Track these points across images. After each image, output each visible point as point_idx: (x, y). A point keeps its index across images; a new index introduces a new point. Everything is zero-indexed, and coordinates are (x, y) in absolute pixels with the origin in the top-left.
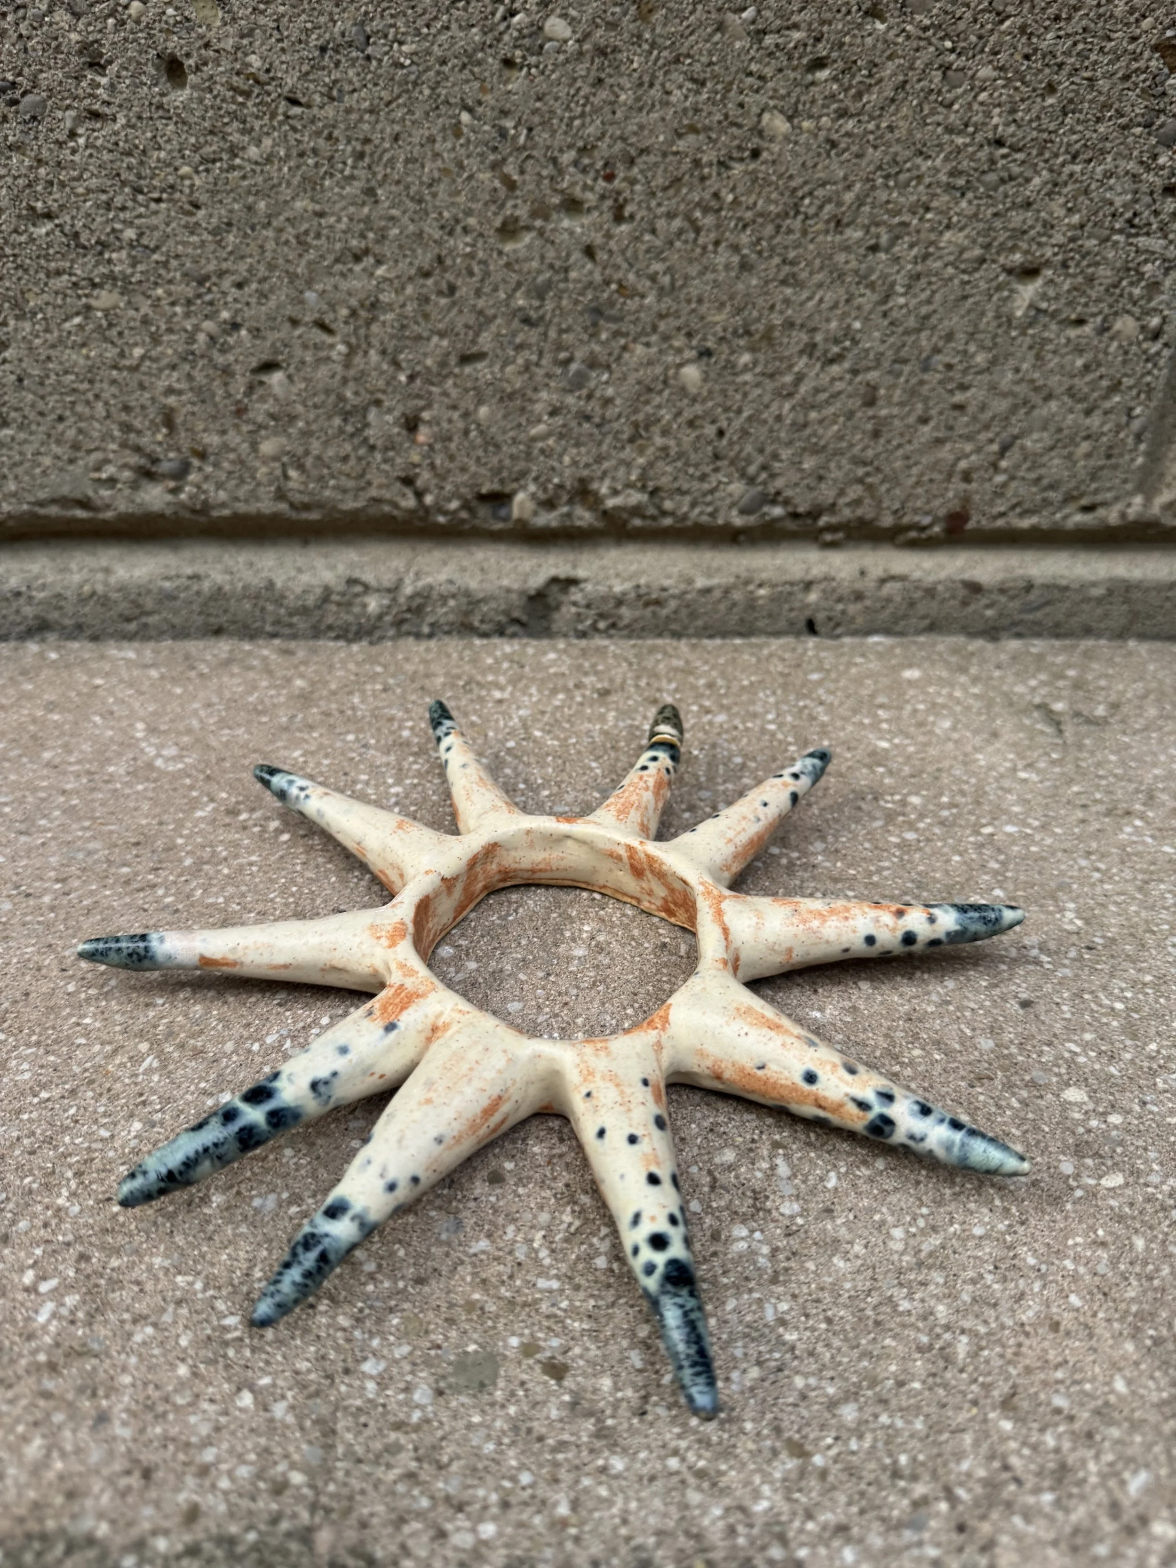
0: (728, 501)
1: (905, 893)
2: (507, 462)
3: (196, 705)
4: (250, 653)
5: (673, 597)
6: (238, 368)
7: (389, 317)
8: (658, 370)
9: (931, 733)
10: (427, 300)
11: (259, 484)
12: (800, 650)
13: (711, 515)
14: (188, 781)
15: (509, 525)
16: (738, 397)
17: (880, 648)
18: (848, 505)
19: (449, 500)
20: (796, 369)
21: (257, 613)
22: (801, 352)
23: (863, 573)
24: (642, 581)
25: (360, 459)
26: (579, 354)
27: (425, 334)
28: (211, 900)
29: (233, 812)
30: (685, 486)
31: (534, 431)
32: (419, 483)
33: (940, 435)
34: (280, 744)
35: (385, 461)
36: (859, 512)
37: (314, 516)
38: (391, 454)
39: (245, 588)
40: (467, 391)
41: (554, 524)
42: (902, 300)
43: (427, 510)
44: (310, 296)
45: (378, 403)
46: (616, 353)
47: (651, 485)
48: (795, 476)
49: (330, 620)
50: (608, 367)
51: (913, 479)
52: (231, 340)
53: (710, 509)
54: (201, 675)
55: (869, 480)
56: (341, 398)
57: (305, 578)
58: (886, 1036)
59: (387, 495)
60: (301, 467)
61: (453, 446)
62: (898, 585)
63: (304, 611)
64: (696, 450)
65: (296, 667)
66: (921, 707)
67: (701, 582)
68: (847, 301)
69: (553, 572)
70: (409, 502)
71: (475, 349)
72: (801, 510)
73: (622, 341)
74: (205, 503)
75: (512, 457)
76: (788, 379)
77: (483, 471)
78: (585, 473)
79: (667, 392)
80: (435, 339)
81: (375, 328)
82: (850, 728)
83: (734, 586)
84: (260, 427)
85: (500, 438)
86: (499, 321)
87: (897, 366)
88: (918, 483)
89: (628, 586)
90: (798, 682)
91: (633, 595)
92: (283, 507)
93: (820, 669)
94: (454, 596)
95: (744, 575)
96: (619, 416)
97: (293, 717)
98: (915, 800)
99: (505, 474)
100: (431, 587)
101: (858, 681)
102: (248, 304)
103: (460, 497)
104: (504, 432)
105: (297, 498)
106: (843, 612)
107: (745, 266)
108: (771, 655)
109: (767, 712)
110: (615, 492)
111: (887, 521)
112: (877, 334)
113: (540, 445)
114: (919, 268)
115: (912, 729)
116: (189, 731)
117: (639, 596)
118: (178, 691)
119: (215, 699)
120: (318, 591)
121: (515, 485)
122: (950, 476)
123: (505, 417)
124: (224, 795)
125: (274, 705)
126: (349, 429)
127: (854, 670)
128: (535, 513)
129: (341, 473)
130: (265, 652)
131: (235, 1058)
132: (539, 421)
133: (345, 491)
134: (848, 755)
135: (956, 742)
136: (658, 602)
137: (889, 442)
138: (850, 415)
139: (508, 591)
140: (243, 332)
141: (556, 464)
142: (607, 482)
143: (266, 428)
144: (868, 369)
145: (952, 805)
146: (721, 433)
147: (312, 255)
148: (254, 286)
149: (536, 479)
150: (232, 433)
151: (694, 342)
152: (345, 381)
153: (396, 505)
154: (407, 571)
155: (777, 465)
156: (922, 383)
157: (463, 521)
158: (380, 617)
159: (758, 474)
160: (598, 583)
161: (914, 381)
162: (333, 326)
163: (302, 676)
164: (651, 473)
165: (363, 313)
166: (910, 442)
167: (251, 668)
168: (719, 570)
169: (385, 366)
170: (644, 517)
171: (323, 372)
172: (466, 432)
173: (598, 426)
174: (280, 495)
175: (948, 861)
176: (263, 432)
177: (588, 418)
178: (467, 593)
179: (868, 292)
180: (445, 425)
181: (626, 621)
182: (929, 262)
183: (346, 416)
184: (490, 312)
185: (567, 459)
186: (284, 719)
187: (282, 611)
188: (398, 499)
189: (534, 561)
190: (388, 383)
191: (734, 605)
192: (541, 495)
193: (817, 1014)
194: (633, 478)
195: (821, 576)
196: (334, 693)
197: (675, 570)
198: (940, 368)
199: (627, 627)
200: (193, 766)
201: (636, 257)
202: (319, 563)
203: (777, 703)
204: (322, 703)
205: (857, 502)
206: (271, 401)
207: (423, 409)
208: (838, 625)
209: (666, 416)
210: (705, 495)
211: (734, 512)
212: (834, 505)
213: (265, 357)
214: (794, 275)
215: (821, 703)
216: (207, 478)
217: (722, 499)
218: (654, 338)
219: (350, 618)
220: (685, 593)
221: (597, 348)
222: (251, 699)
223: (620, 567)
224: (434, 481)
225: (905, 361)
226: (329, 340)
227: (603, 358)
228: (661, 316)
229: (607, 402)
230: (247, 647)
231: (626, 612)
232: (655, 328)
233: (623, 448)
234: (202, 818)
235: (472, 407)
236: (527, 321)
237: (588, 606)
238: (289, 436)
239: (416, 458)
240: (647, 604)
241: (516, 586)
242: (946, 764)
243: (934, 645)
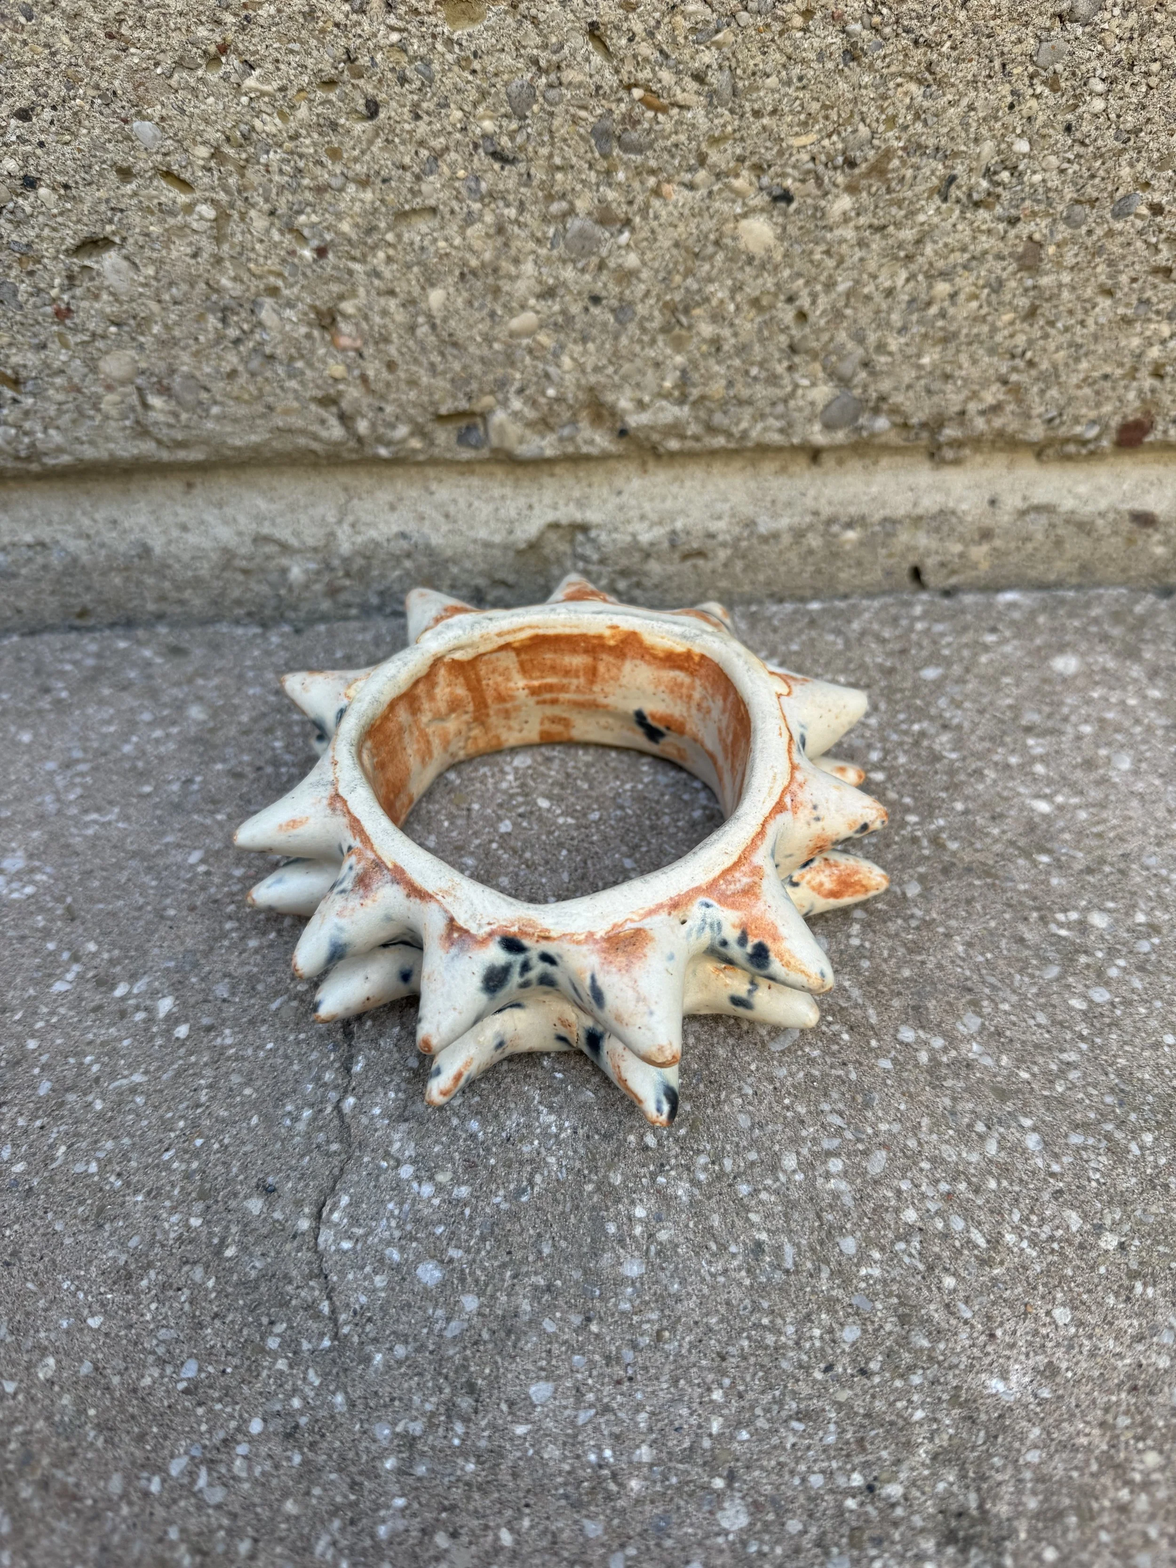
0: (807, 412)
1: (1103, 1117)
2: (477, 368)
3: (51, 766)
4: (125, 654)
5: (724, 545)
6: (46, 249)
7: (274, 157)
8: (708, 224)
9: (1103, 781)
10: (334, 126)
11: (107, 417)
12: (904, 622)
13: (781, 431)
14: (40, 921)
15: (485, 453)
16: (831, 263)
17: (1016, 615)
18: (982, 413)
19: (393, 426)
20: (921, 218)
21: (133, 589)
22: (932, 192)
23: (993, 502)
24: (679, 525)
25: (253, 374)
26: (582, 205)
27: (336, 182)
28: (79, 1168)
29: (105, 983)
30: (745, 393)
31: (515, 323)
32: (344, 404)
33: (1130, 312)
34: (169, 839)
35: (291, 376)
36: (998, 422)
37: (196, 455)
38: (299, 364)
39: (108, 557)
40: (409, 266)
41: (549, 453)
42: (1098, 105)
43: (360, 440)
44: (144, 129)
45: (273, 291)
46: (640, 199)
47: (695, 393)
48: (908, 375)
49: (236, 593)
50: (627, 223)
51: (1082, 376)
52: (25, 205)
53: (778, 424)
54: (58, 702)
55: (1014, 377)
56: (213, 288)
57: (192, 539)
58: (1102, 1424)
59: (300, 423)
60: (165, 391)
61: (392, 350)
62: (1043, 520)
63: (197, 582)
64: (762, 340)
65: (190, 681)
66: (1087, 729)
67: (765, 525)
68: (1011, 106)
69: (551, 516)
70: (337, 432)
71: (417, 203)
72: (914, 421)
73: (652, 181)
74: (33, 445)
75: (483, 360)
76: (908, 234)
77: (442, 383)
78: (593, 379)
79: (720, 257)
80: (352, 188)
81: (253, 176)
82: (991, 774)
83: (811, 527)
84: (94, 335)
85: (462, 334)
86: (453, 156)
87: (1078, 208)
88: (1086, 381)
89: (659, 532)
90: (908, 684)
91: (666, 545)
92: (147, 447)
93: (934, 659)
94: (409, 555)
95: (826, 511)
96: (647, 294)
97: (189, 781)
98: (1099, 920)
99: (474, 386)
100: (377, 544)
101: (992, 681)
102: (41, 144)
103: (411, 420)
104: (470, 327)
105: (164, 433)
106: (962, 555)
107: (852, 54)
108: (863, 633)
109: (870, 747)
110: (641, 405)
111: (1037, 432)
112: (1053, 159)
113: (525, 342)
114: (1134, 48)
115: (1079, 774)
116: (42, 818)
117: (673, 545)
118: (26, 737)
119: (77, 754)
120: (214, 556)
121: (488, 400)
122: (1135, 369)
123: (470, 303)
124: (92, 947)
125: (161, 759)
126: (233, 333)
127: (984, 659)
128: (521, 440)
129: (227, 395)
130: (147, 653)
131: (125, 1510)
132: (523, 307)
133: (235, 420)
134: (996, 831)
135: (1141, 796)
136: (700, 554)
137: (1052, 324)
138: (997, 286)
139: (487, 545)
140: (43, 191)
141: (552, 370)
142: (628, 392)
143: (104, 337)
144: (1034, 214)
145: (1154, 929)
146: (802, 316)
147: (135, 58)
148: (47, 114)
149: (521, 391)
150: (54, 346)
151: (765, 180)
152: (218, 261)
153: (315, 437)
154: (340, 522)
155: (883, 359)
156: (1110, 233)
157: (414, 451)
158: (306, 586)
159: (854, 374)
160: (616, 529)
161: (1099, 232)
162: (186, 175)
163: (199, 699)
164: (695, 376)
165: (230, 151)
166: (1082, 323)
167: (125, 687)
168: (789, 504)
169: (276, 236)
170: (682, 437)
171: (180, 249)
172: (412, 328)
173: (613, 310)
174: (142, 431)
175: (1157, 1046)
176: (100, 344)
177: (596, 300)
178: (430, 551)
179: (1047, 92)
180: (377, 319)
181: (656, 580)
182: (1150, 37)
183: (225, 314)
184: (438, 143)
185: (567, 362)
186: (175, 787)
187: (167, 585)
188: (315, 428)
189: (522, 502)
190: (284, 261)
191: (811, 552)
192: (530, 414)
193: (996, 1385)
194: (668, 384)
195: (935, 509)
196: (246, 733)
197: (726, 507)
198: (1144, 210)
199: (656, 586)
200: (48, 889)
201: (675, 42)
202: (211, 516)
203: (881, 727)
204: (229, 751)
205: (997, 408)
206: (105, 297)
207: (341, 297)
208: (953, 572)
209: (719, 292)
210: (773, 404)
211: (817, 427)
212: (963, 413)
213: (85, 231)
214: (929, 66)
215: (945, 727)
216: (27, 413)
217: (800, 409)
218: (702, 175)
219: (265, 589)
220: (738, 539)
221: (611, 195)
222: (127, 748)
223: (647, 506)
224: (366, 401)
225: (1093, 202)
226: (183, 198)
227: (621, 210)
228: (714, 141)
229: (626, 276)
230: (122, 645)
231: (654, 567)
232: (702, 159)
233: (653, 342)
234: (64, 994)
235: (416, 291)
236: (498, 156)
237: (602, 561)
238: (141, 347)
239: (338, 370)
240: (686, 557)
241: (497, 539)
242: (1133, 845)
243: (1088, 605)
